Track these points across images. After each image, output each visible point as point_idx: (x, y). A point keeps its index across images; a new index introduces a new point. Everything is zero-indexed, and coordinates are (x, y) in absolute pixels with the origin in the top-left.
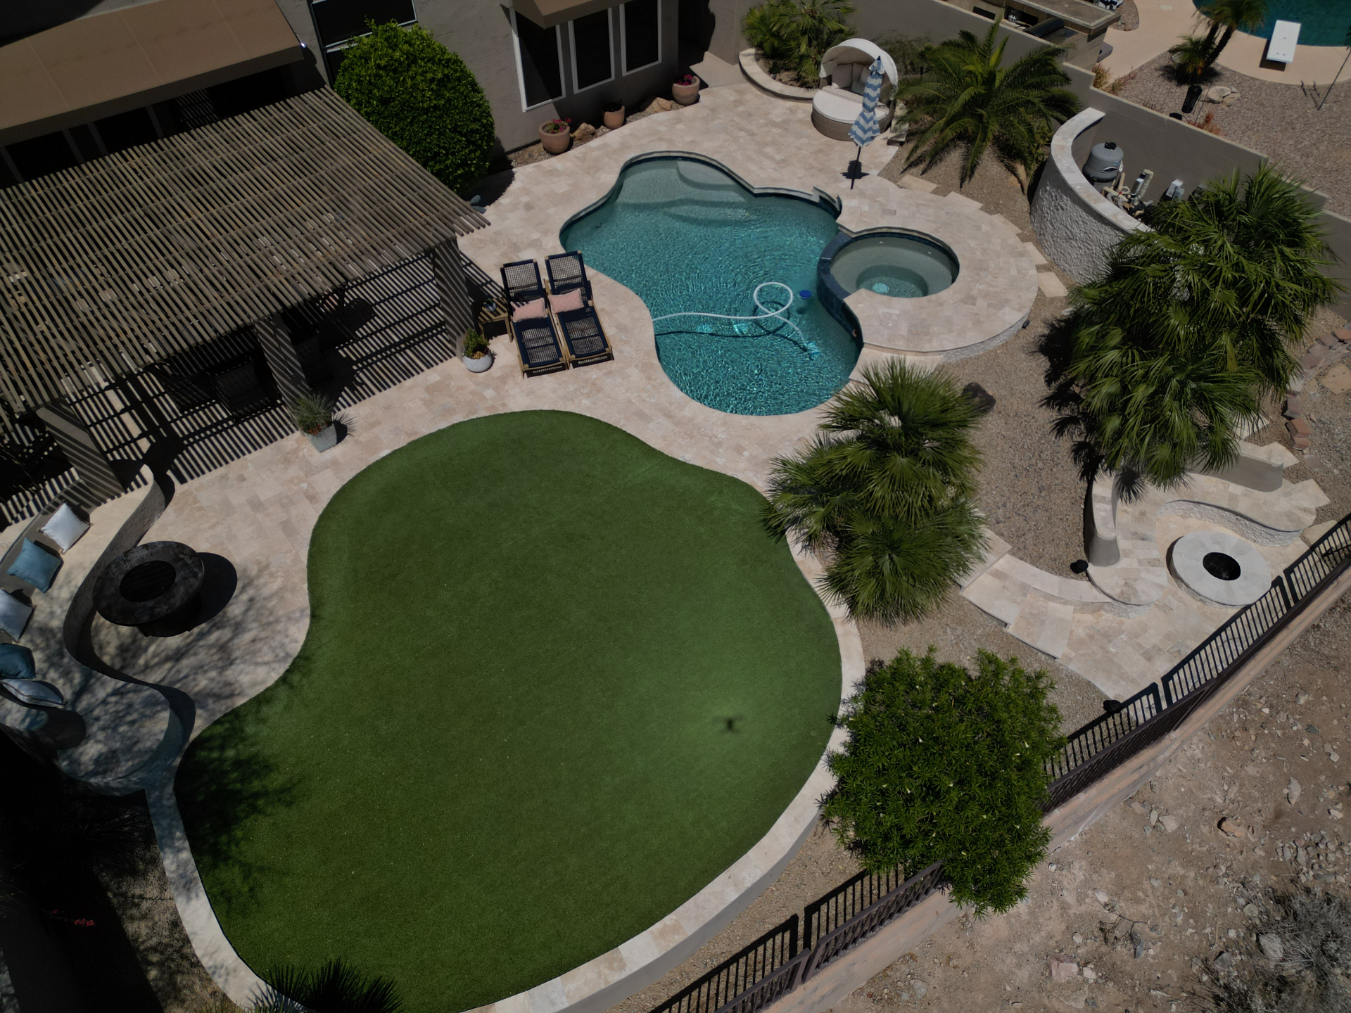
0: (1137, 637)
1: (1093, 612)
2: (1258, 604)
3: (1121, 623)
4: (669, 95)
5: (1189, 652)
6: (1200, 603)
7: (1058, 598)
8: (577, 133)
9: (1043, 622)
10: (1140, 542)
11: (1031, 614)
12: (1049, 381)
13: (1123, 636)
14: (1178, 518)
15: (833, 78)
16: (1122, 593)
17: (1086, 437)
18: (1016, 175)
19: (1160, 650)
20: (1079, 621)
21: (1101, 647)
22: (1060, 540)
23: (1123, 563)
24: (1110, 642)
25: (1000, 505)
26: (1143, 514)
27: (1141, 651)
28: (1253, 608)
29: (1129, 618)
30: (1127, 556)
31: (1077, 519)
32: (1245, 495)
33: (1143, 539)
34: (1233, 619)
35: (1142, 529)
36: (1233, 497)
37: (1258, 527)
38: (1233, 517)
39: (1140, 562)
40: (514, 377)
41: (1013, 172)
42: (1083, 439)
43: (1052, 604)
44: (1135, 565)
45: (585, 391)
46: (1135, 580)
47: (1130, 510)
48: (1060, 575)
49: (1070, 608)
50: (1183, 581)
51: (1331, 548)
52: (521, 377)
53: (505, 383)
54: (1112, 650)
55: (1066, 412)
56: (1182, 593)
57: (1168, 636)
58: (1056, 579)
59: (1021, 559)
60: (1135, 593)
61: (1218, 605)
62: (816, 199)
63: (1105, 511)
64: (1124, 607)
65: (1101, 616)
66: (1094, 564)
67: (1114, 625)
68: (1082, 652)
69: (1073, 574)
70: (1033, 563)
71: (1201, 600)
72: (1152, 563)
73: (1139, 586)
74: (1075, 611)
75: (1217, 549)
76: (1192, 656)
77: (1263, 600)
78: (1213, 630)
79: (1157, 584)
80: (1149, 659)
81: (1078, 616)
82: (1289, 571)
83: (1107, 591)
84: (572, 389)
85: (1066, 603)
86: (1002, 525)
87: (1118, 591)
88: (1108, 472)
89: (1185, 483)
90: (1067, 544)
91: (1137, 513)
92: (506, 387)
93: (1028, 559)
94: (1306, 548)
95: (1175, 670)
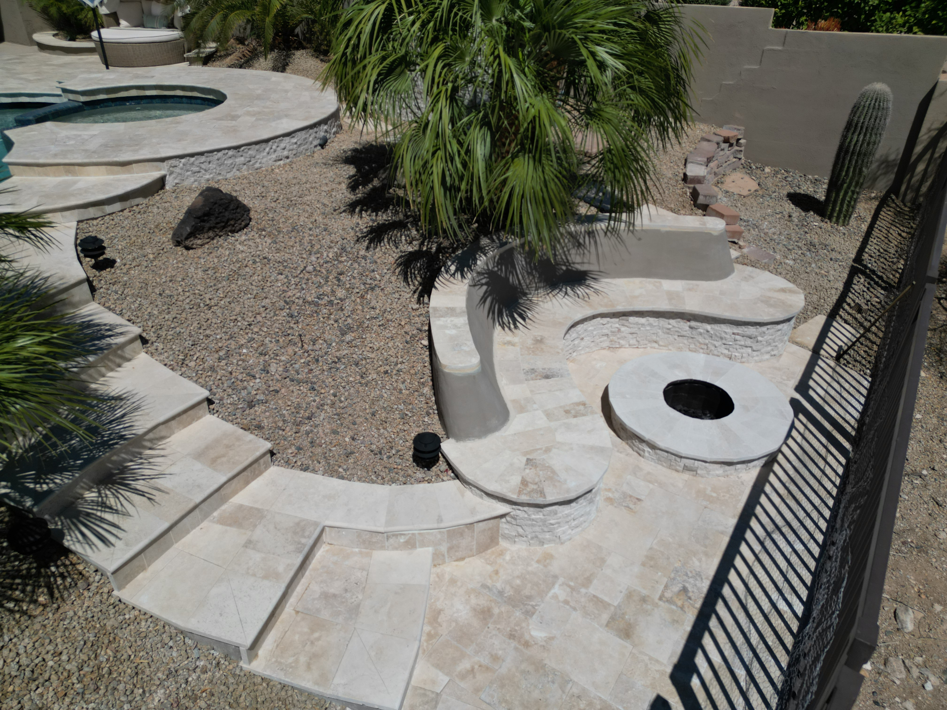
0: (588, 581)
1: (482, 548)
2: (785, 449)
3: (547, 558)
5: (705, 586)
6: (686, 476)
7: (388, 535)
9: (355, 611)
10: (544, 382)
11: (326, 596)
12: (353, 187)
13: (556, 590)
14: (606, 352)
16: (524, 483)
17: (422, 244)
19: (644, 600)
20: (453, 581)
21: (512, 636)
22: (389, 410)
23: (516, 424)
24: (529, 614)
25: (256, 371)
26: (539, 341)
27: (605, 617)
28: (780, 457)
29: (559, 540)
30: (522, 409)
31: (419, 367)
32: (690, 290)
33: (547, 377)
34: (758, 489)
35: (541, 363)
36: (671, 296)
37: (728, 329)
38: (684, 326)
39: (549, 415)
42: (416, 248)
43: (380, 556)
44: (542, 421)
46: (548, 450)
47: (516, 340)
48: (393, 481)
49: (425, 553)
50: (642, 440)
51: (840, 347)
54: (537, 633)
55: (383, 217)
56: (648, 464)
57: (651, 561)
58: (381, 492)
59: (305, 468)
60: (552, 476)
61: (719, 470)
63: (455, 327)
64: (537, 515)
65: (502, 554)
66: (458, 438)
67: (534, 567)
68: (465, 665)
69: (420, 473)
70: (332, 472)
71: (686, 468)
72: (575, 411)
73: (556, 461)
74: (438, 559)
75: (680, 375)
76: (714, 594)
77: (790, 442)
78: (732, 522)
79: (592, 448)
80: (627, 633)
81: (450, 568)
82: (803, 387)
83: (492, 487)
85: (410, 544)
86: (258, 409)
87: (515, 480)
88: (458, 275)
89: (597, 292)
90: (403, 416)
91: (530, 342)
93: (321, 467)
94: (808, 355)
95: (693, 643)
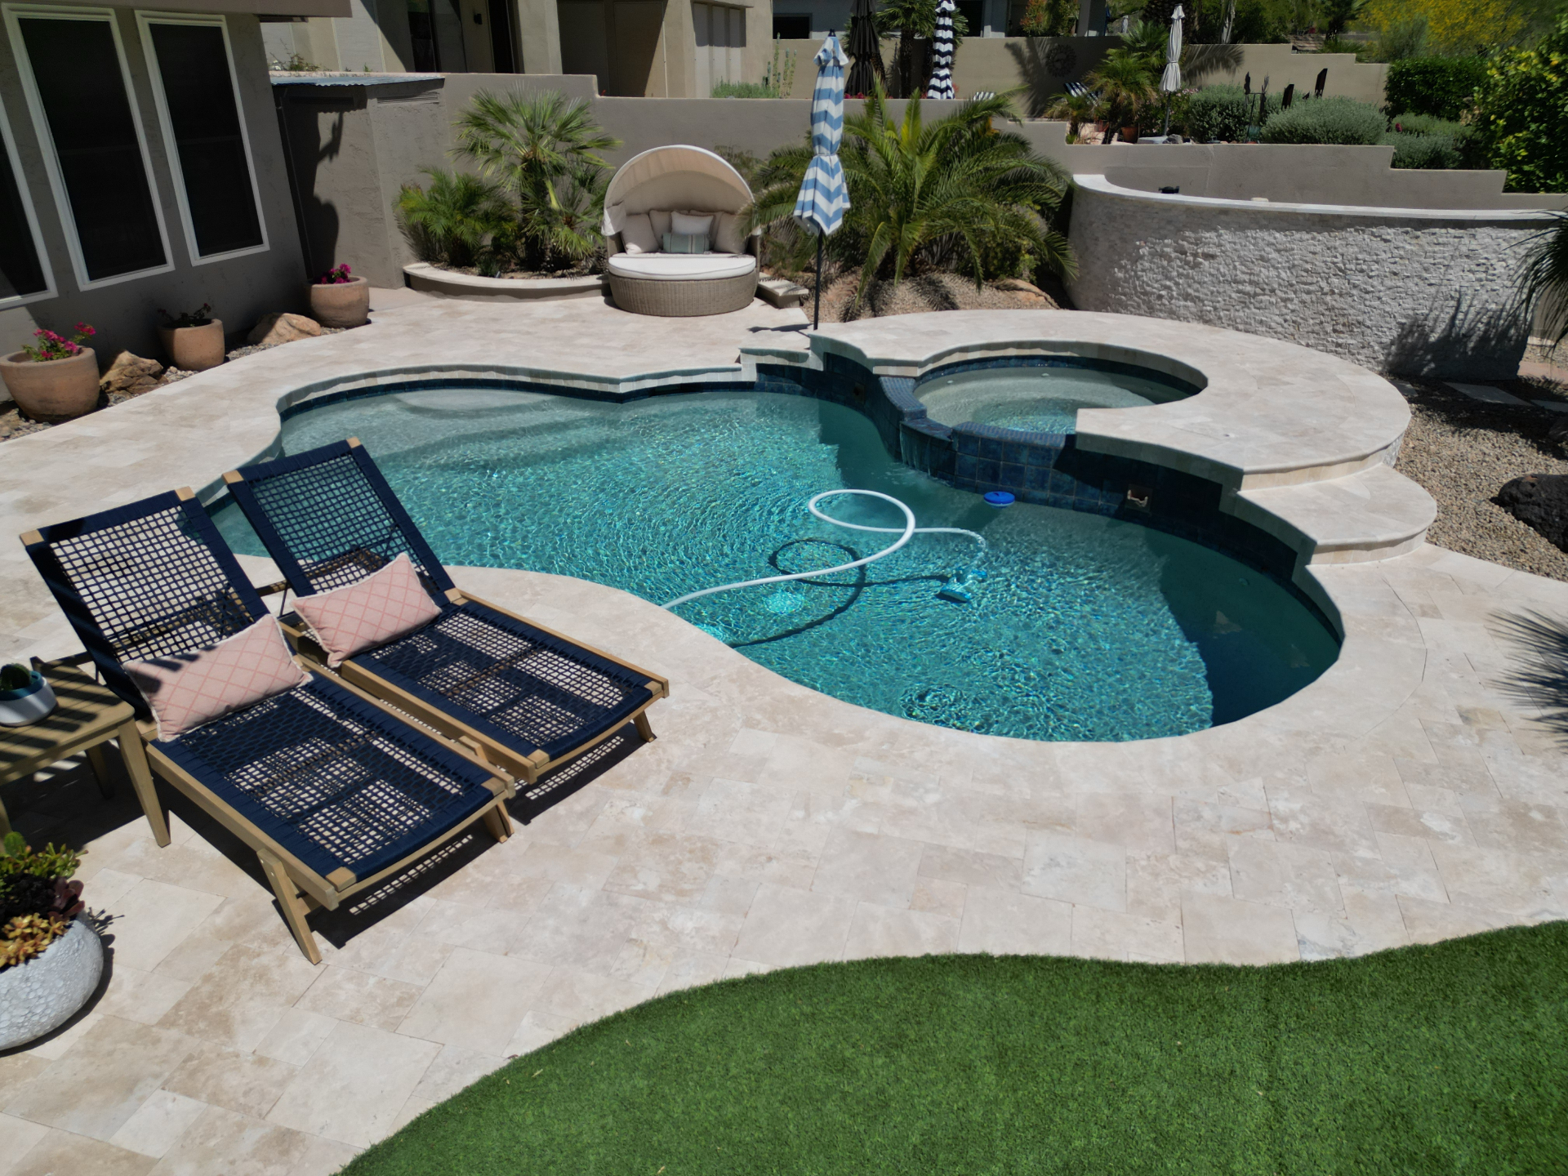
4: (307, 310)
8: (112, 375)
15: (627, 235)
18: (1021, 289)
40: (262, 976)
41: (1016, 288)
45: (650, 879)
52: (297, 961)
53: (223, 1025)
62: (749, 374)
84: (585, 898)
92: (245, 1043)
